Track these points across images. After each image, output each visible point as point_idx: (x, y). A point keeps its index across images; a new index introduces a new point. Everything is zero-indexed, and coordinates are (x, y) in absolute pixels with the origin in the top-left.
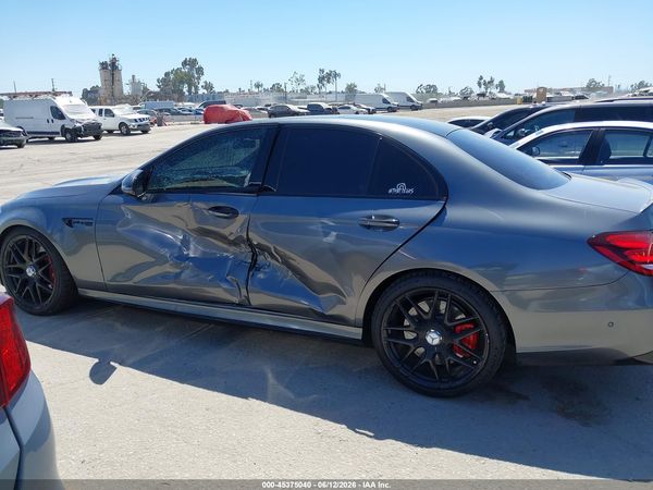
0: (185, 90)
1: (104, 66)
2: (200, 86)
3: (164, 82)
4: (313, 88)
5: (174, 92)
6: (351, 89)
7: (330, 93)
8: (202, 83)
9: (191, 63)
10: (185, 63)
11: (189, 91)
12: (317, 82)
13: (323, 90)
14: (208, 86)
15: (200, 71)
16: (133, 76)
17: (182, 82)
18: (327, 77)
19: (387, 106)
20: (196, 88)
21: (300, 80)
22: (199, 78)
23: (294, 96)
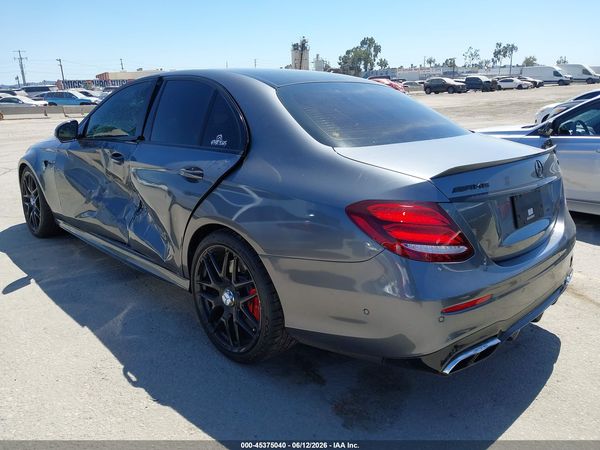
0: (362, 67)
1: (295, 47)
2: (375, 63)
3: (344, 60)
4: (487, 62)
5: (351, 69)
6: (529, 62)
7: (505, 67)
8: (377, 60)
9: (368, 42)
10: (363, 43)
11: (366, 68)
12: (492, 56)
13: (498, 64)
14: (383, 63)
15: (378, 49)
16: (318, 55)
17: (360, 60)
18: (504, 51)
19: (558, 78)
20: (372, 65)
21: (475, 55)
22: (376, 56)
23: (465, 71)
